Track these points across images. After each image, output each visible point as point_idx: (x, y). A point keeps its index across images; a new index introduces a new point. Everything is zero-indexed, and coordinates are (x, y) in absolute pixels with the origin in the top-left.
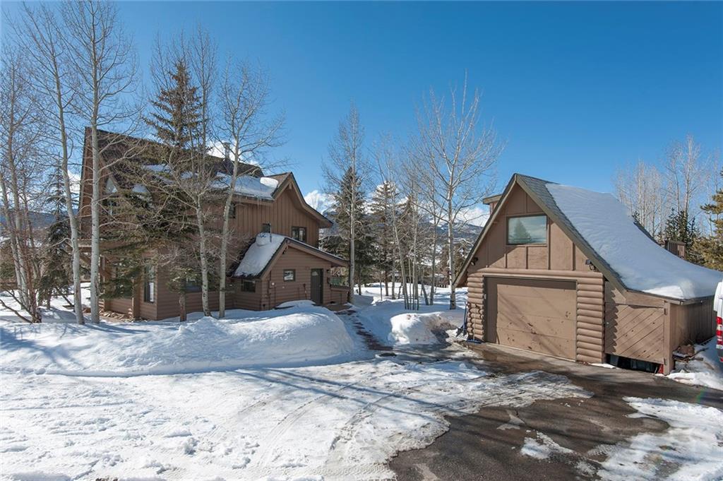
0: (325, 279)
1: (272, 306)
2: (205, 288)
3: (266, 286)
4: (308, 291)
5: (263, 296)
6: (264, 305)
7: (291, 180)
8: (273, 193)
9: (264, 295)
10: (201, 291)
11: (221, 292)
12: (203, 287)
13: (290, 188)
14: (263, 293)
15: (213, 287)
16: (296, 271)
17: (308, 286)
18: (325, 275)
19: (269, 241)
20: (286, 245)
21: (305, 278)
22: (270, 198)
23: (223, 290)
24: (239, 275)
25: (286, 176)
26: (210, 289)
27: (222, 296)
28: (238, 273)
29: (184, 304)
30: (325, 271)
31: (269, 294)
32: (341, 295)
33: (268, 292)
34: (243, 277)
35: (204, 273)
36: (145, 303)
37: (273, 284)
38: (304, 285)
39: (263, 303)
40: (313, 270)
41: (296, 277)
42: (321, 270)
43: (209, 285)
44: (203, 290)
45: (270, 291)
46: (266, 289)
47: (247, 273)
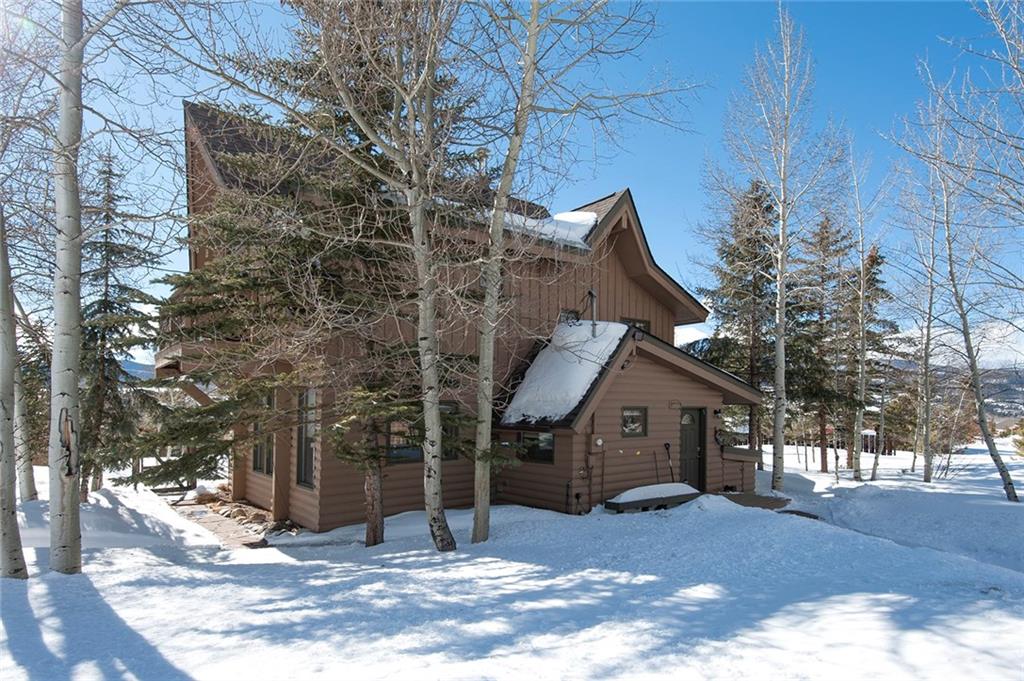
0: (710, 434)
1: (596, 496)
2: (431, 451)
3: (583, 447)
4: (674, 462)
5: (575, 473)
6: (578, 496)
7: (625, 207)
8: (587, 236)
9: (577, 472)
10: (421, 459)
11: (479, 465)
12: (427, 446)
13: (624, 225)
14: (576, 465)
15: (456, 449)
16: (650, 412)
17: (675, 449)
18: (711, 423)
19: (590, 335)
20: (630, 345)
21: (668, 427)
22: (581, 245)
23: (485, 456)
24: (513, 420)
25: (615, 200)
26: (447, 454)
27: (482, 473)
28: (512, 416)
29: (377, 495)
30: (710, 413)
31: (588, 468)
32: (742, 470)
33: (587, 461)
34: (524, 424)
35: (430, 399)
36: (300, 489)
37: (600, 442)
38: (667, 446)
39: (574, 491)
40: (685, 410)
41: (650, 427)
42: (701, 411)
43: (444, 439)
44: (428, 458)
45: (593, 460)
46: (581, 456)
47: (535, 415)
